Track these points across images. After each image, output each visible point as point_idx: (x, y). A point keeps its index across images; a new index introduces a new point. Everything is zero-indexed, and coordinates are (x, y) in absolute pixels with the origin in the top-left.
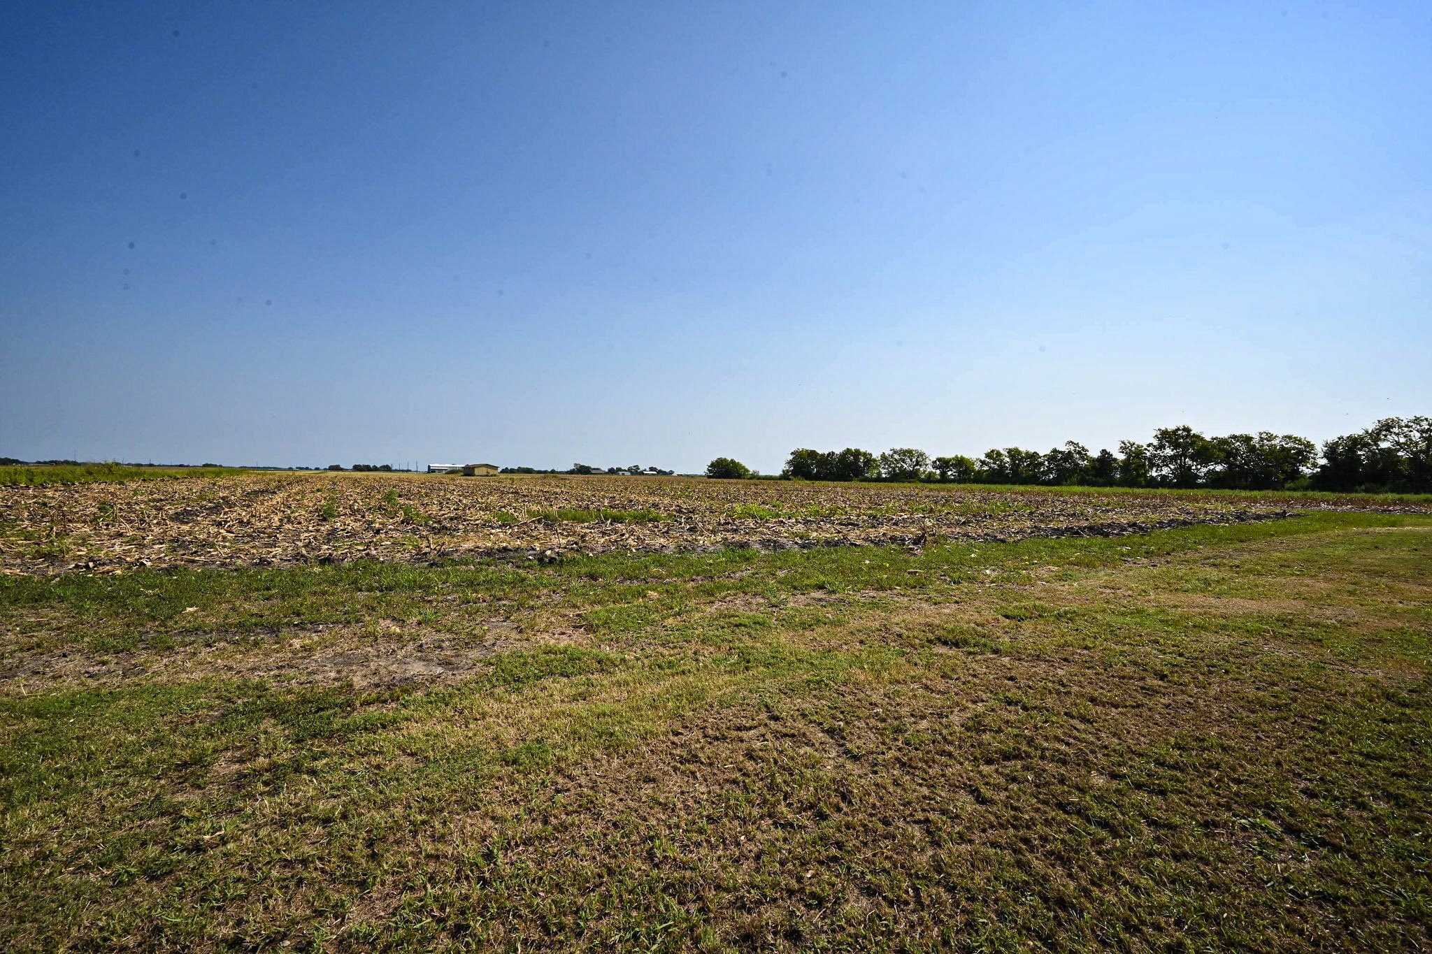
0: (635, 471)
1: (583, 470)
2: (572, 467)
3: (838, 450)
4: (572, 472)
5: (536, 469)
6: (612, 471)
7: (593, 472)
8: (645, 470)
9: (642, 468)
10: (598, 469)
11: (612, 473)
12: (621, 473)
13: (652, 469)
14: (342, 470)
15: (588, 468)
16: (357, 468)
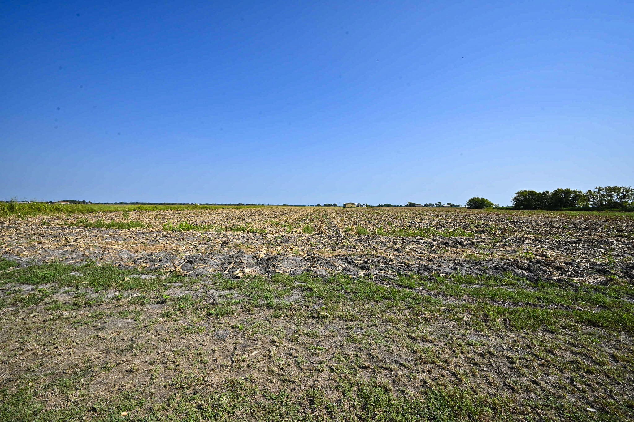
0: (439, 205)
1: (412, 205)
2: (407, 204)
3: (551, 190)
4: (406, 206)
5: (392, 204)
6: (426, 205)
7: (417, 206)
8: (445, 205)
9: (442, 204)
10: (419, 204)
11: (426, 207)
12: (431, 206)
13: (448, 204)
14: (321, 206)
15: (414, 204)
16: (326, 205)
